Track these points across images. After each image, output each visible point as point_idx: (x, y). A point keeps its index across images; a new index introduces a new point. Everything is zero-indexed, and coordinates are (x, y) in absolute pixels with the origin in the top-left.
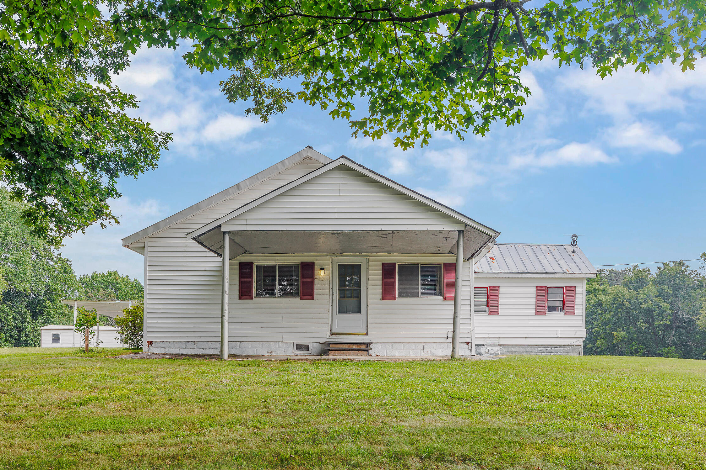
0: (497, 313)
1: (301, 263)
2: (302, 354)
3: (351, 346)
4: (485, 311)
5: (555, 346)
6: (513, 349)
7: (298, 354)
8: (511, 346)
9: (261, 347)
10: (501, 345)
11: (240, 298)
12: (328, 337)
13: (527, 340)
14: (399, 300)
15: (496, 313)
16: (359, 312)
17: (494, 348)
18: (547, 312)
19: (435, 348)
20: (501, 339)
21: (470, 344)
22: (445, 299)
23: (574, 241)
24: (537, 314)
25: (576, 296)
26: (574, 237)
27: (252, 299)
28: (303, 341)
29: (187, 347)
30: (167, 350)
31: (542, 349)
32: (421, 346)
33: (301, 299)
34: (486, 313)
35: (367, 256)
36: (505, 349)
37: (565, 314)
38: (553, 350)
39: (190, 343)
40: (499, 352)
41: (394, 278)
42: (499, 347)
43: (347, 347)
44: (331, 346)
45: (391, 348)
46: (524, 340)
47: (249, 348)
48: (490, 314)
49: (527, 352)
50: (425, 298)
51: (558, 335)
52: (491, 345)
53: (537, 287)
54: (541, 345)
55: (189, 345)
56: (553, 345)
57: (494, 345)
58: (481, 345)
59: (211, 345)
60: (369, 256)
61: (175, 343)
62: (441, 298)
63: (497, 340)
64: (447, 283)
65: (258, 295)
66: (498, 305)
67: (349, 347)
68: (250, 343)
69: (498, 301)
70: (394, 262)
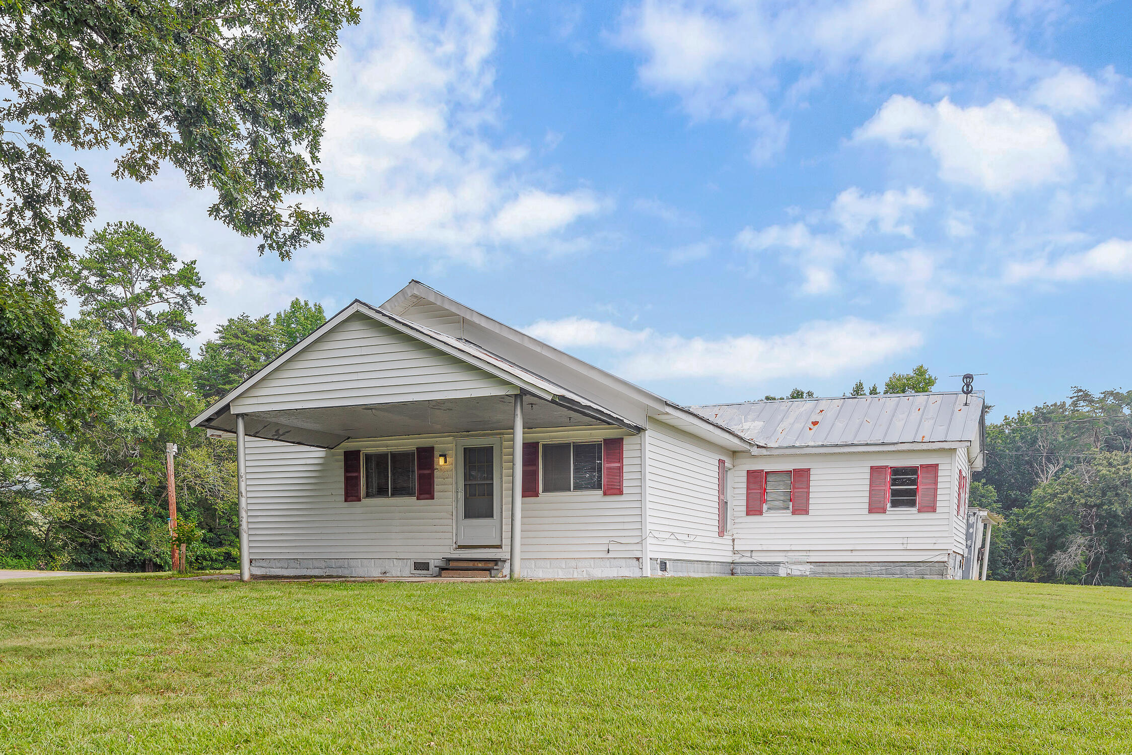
0: (806, 512)
1: (417, 448)
2: (422, 575)
3: (476, 563)
4: (788, 508)
5: (901, 564)
6: (833, 569)
7: (417, 575)
8: (827, 564)
9: (373, 565)
10: (811, 562)
11: (346, 501)
12: (452, 551)
13: (854, 553)
14: (543, 496)
15: (804, 512)
16: (492, 516)
17: (800, 567)
18: (888, 509)
19: (592, 566)
20: (811, 554)
21: (640, 560)
22: (605, 494)
23: (968, 387)
24: (871, 511)
25: (940, 479)
26: (968, 377)
27: (360, 500)
28: (421, 558)
29: (289, 567)
30: (267, 570)
31: (879, 568)
32: (573, 563)
33: (418, 499)
34: (788, 511)
35: (500, 434)
36: (819, 569)
37: (919, 511)
38: (897, 570)
39: (292, 561)
40: (808, 573)
41: (535, 465)
42: (809, 567)
43: (471, 565)
44: (452, 564)
45: (533, 567)
46: (849, 553)
47: (358, 567)
48: (794, 513)
49: (854, 573)
50: (579, 493)
51: (905, 546)
52: (794, 563)
53: (872, 467)
54: (877, 562)
55: (292, 564)
56: (897, 562)
57: (801, 563)
58: (779, 563)
59: (316, 564)
60: (503, 434)
61: (276, 561)
62: (601, 492)
63: (805, 554)
64: (609, 469)
65: (368, 495)
66: (808, 499)
67: (474, 565)
68: (360, 560)
69: (808, 493)
70: (537, 441)
